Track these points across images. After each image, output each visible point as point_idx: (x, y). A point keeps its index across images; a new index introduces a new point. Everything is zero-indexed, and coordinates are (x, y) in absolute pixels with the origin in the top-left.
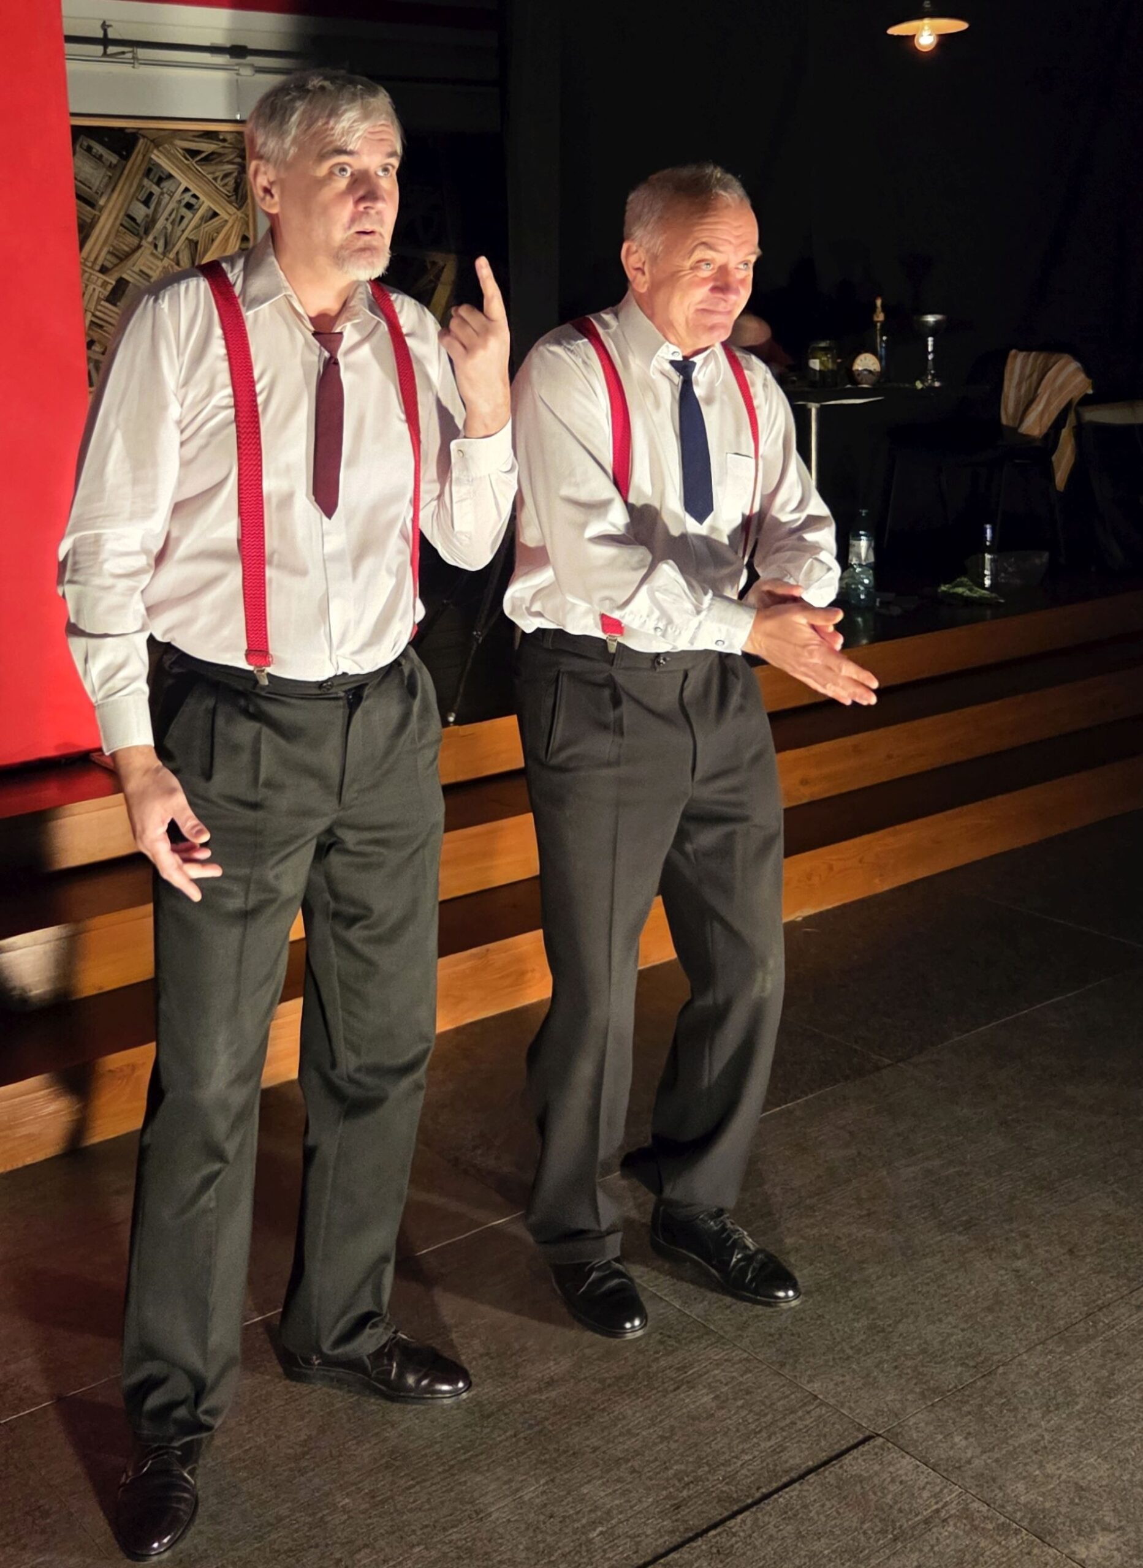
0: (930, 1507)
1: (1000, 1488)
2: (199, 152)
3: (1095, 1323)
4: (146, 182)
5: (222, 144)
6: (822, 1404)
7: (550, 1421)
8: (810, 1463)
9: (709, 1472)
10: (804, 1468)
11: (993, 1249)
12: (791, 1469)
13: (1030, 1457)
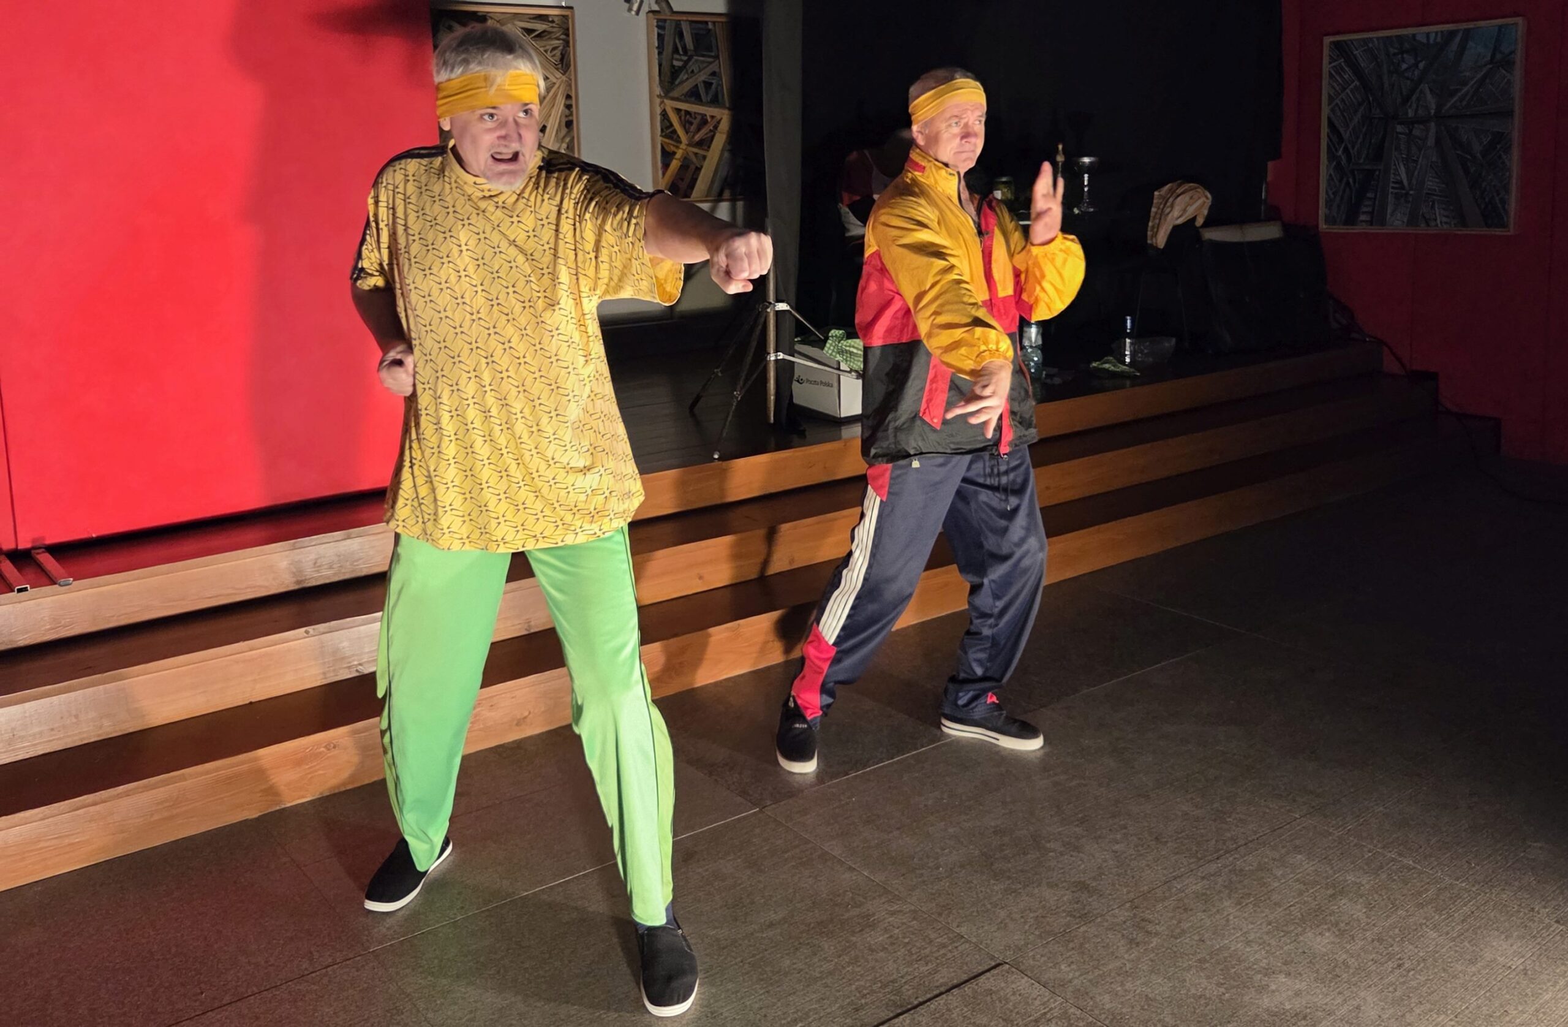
0: (1039, 1010)
1: (1091, 998)
2: (533, 31)
3: (1169, 889)
5: (551, 25)
6: (967, 941)
7: (769, 952)
8: (955, 981)
9: (881, 987)
10: (950, 985)
11: (1100, 837)
12: (941, 986)
13: (1114, 978)
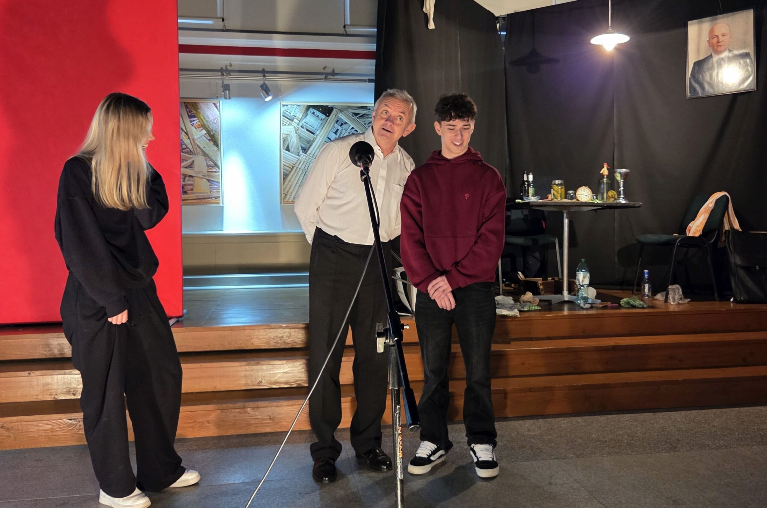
2: (358, 114)
4: (336, 125)
5: (368, 111)
